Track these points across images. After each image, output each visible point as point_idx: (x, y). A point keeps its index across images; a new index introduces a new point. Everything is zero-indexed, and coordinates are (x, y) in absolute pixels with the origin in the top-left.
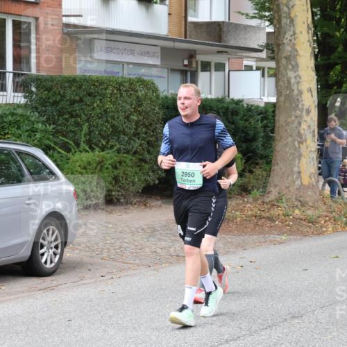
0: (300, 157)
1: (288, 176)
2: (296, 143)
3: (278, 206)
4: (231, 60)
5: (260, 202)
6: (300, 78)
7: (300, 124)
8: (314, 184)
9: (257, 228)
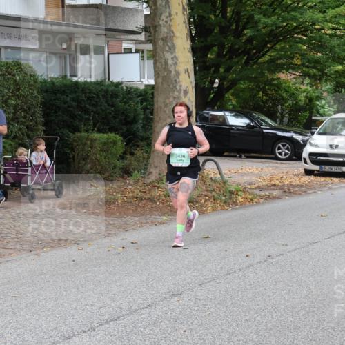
3: (158, 187)
4: (110, 43)
5: (140, 183)
6: (177, 59)
9: (139, 210)
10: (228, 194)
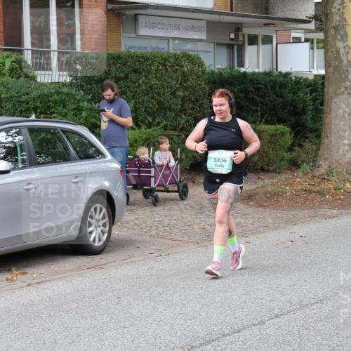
1: (339, 148)
3: (328, 180)
4: (279, 33)
5: (309, 176)
6: (349, 48)
9: (308, 203)
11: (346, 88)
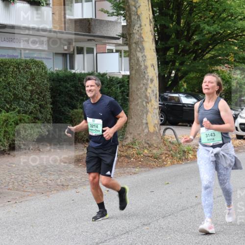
0: (147, 112)
1: (139, 126)
2: (144, 103)
3: (133, 148)
4: (98, 46)
5: (120, 145)
6: (146, 57)
7: (146, 89)
8: (158, 131)
10: (182, 153)
11: (144, 84)
